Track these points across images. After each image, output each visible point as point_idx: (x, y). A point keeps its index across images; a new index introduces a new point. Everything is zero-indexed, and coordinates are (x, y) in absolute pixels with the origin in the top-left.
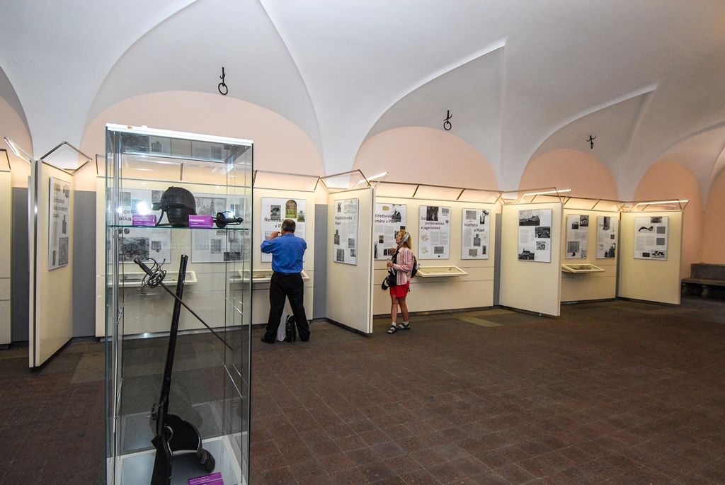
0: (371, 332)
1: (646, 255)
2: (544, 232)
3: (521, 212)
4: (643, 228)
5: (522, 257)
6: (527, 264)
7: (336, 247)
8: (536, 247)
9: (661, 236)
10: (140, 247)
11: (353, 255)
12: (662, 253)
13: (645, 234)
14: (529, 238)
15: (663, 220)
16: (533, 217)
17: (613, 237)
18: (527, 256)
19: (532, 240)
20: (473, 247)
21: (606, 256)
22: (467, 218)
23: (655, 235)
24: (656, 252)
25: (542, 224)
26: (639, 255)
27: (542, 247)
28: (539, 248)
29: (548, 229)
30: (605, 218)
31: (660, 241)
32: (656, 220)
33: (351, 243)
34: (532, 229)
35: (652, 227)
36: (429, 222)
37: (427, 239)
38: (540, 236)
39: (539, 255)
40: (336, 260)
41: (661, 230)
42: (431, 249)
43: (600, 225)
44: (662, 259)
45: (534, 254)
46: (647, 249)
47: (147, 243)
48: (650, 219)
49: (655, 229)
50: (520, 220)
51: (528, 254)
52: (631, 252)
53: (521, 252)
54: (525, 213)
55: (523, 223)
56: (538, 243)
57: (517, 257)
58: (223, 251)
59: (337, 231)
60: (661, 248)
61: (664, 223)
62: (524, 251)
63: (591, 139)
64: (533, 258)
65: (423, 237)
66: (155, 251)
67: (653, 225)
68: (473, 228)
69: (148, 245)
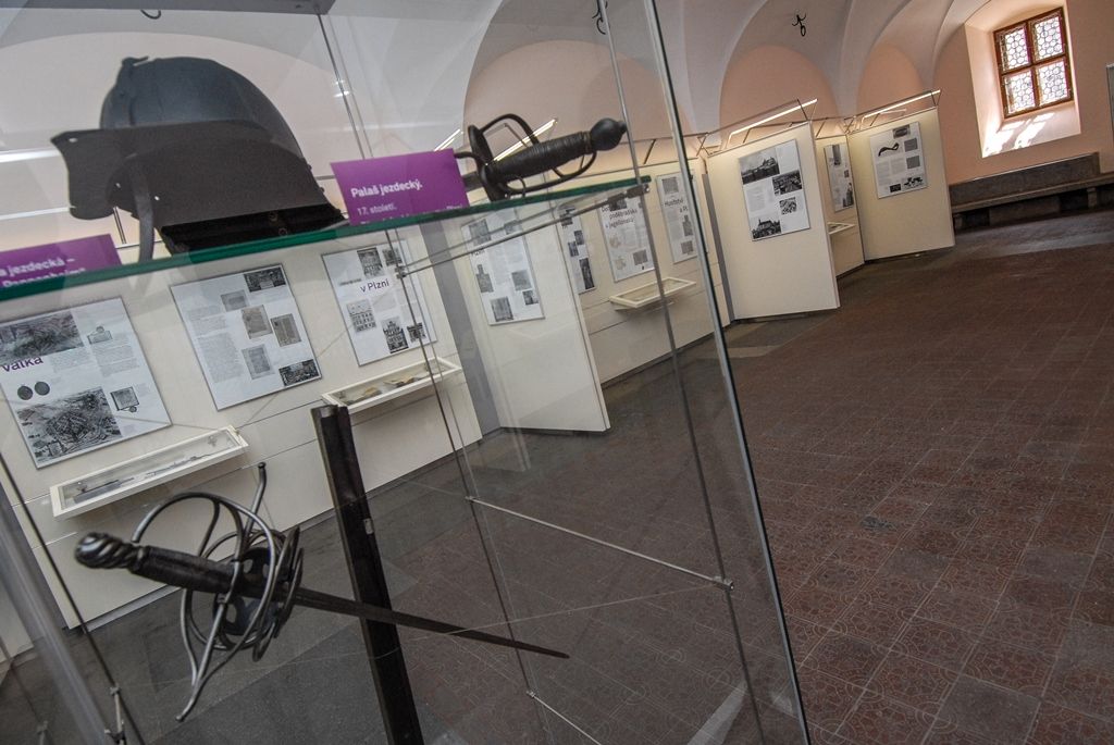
0: (609, 427)
1: (895, 188)
2: (792, 182)
3: (742, 161)
4: (884, 149)
5: (757, 235)
6: (770, 242)
7: (488, 297)
8: (780, 210)
9: (912, 154)
10: (88, 414)
11: (532, 302)
12: (918, 179)
13: (888, 157)
14: (765, 200)
15: (912, 129)
16: (765, 163)
17: (847, 175)
18: (768, 229)
19: (771, 200)
20: (685, 239)
21: (845, 206)
22: (667, 191)
23: (903, 155)
24: (910, 179)
25: (783, 171)
26: (884, 191)
27: (790, 207)
28: (786, 211)
29: (797, 175)
30: (834, 147)
31: (913, 163)
32: (901, 132)
33: (519, 279)
34: (767, 183)
35: (897, 145)
36: (614, 212)
37: (619, 244)
38: (783, 191)
39: (789, 222)
40: (495, 323)
41: (911, 145)
42: (630, 259)
43: (831, 159)
44: (920, 187)
45: (778, 223)
46: (896, 179)
47: (101, 401)
48: (892, 134)
49: (902, 146)
50: (743, 174)
51: (768, 225)
52: (874, 191)
53: (755, 226)
54: (750, 160)
55: (750, 177)
56: (782, 203)
57: (750, 236)
58: (276, 368)
59: (480, 267)
60: (915, 172)
61: (914, 133)
62: (761, 224)
63: (799, 20)
64: (779, 230)
65: (612, 242)
66: (127, 413)
67: (897, 140)
68: (677, 207)
69: (106, 404)
